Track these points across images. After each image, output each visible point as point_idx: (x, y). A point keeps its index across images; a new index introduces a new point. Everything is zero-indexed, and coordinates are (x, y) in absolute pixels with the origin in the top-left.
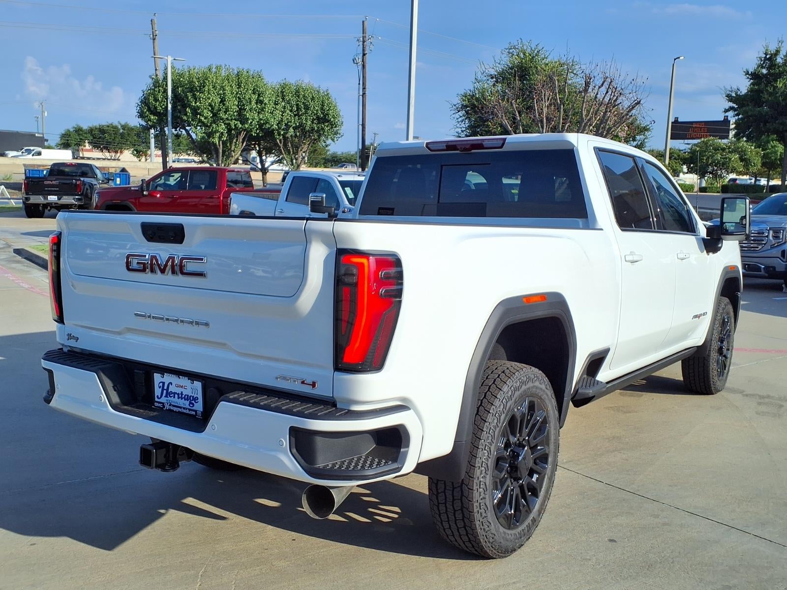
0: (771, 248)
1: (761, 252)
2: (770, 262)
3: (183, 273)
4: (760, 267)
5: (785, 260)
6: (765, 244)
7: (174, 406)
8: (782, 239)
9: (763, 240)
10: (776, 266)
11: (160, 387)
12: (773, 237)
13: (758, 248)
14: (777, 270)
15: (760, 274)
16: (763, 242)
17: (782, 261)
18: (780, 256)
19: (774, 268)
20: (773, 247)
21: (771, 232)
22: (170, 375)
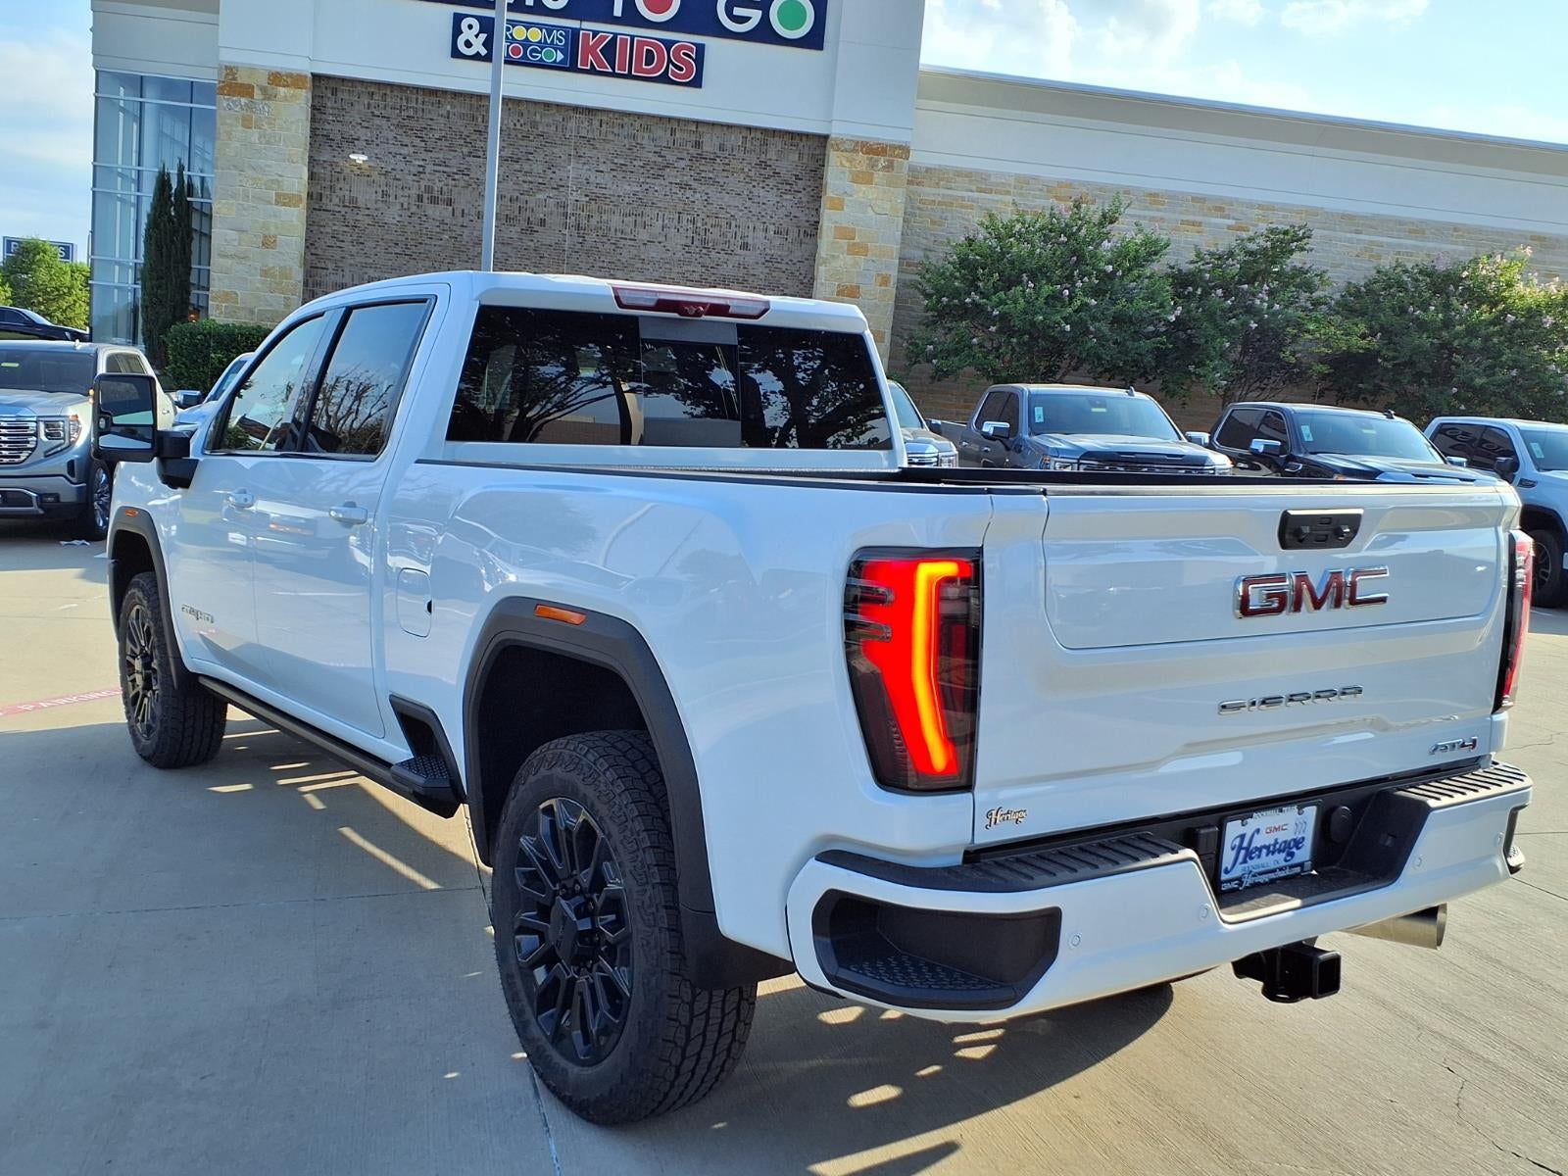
0: (46, 456)
1: (28, 466)
2: (46, 485)
3: (1353, 602)
4: (31, 497)
5: (74, 480)
6: (33, 449)
7: (1260, 874)
8: (64, 439)
9: (28, 442)
10: (60, 492)
11: (1233, 849)
12: (47, 435)
13: (19, 457)
14: (62, 500)
15: (30, 511)
16: (29, 446)
17: (69, 480)
18: (65, 473)
19: (57, 496)
20: (47, 455)
21: (42, 426)
22: (1264, 813)
